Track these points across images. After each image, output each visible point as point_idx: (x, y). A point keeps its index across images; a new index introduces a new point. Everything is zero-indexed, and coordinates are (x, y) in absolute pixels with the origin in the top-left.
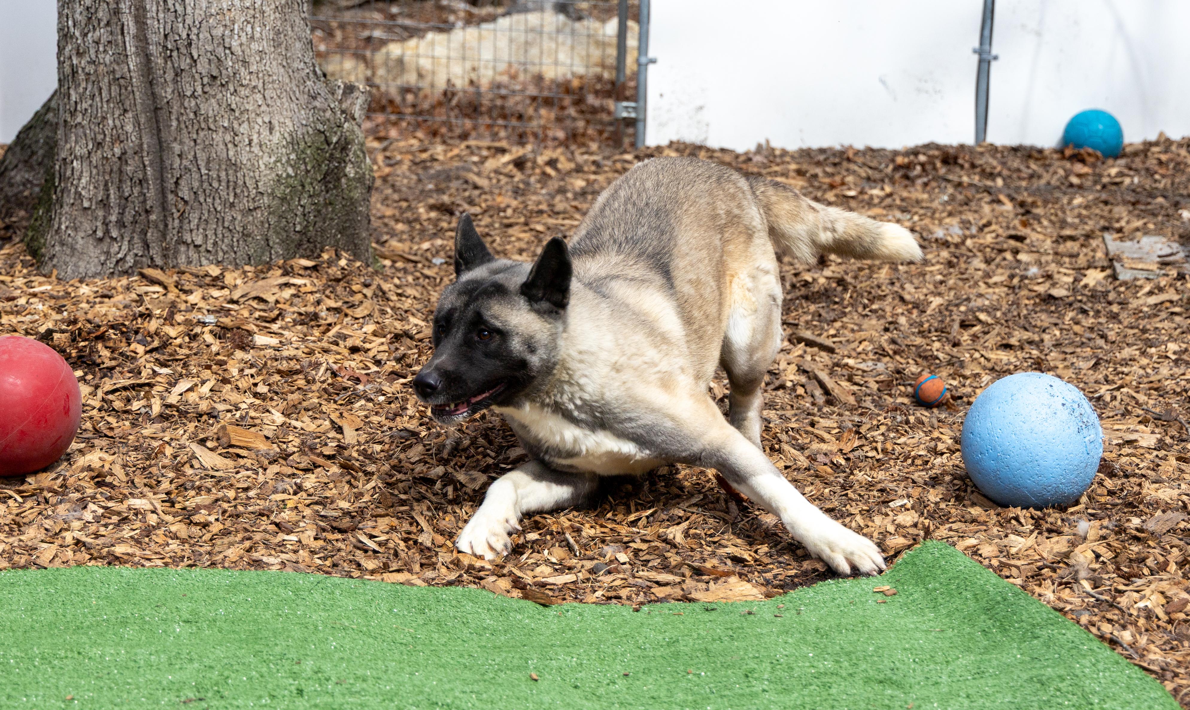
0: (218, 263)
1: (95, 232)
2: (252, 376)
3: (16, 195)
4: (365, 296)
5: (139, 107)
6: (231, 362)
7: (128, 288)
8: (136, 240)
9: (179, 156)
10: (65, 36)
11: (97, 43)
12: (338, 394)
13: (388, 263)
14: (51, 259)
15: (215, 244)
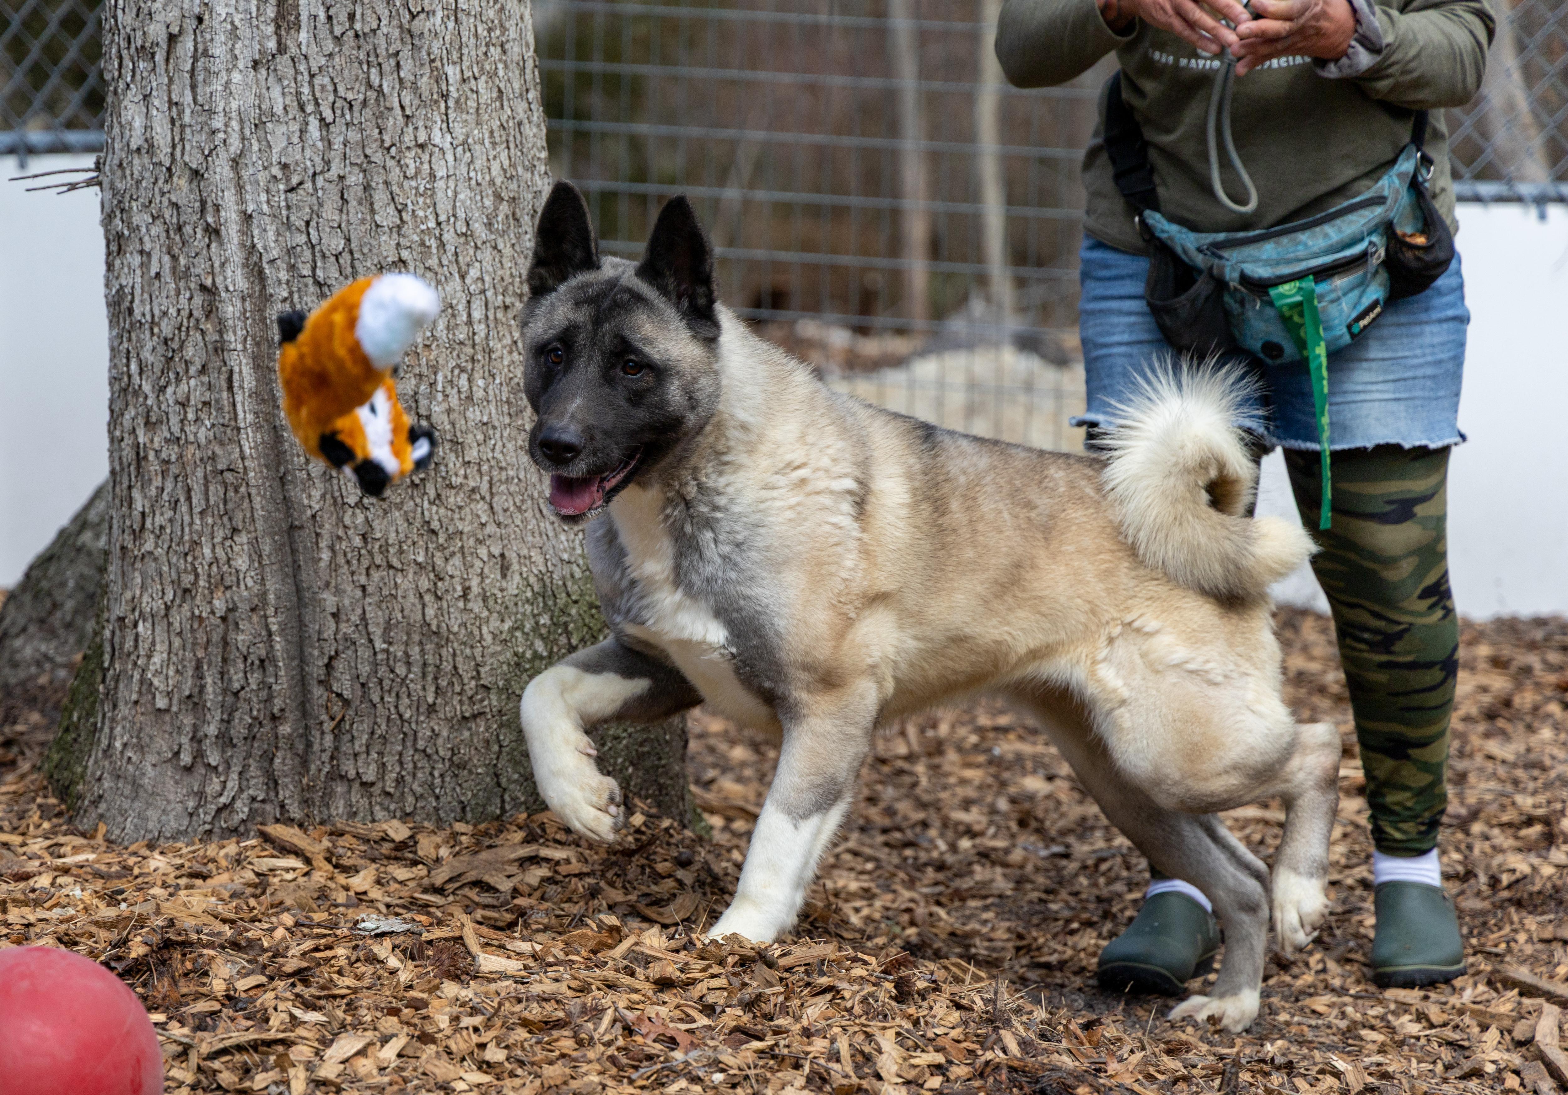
0: (406, 817)
1: (177, 754)
2: (476, 1030)
3: (23, 683)
4: (680, 883)
5: (260, 524)
6: (435, 1003)
7: (238, 861)
8: (253, 771)
9: (335, 615)
10: (125, 390)
11: (183, 405)
12: (636, 1068)
13: (717, 821)
14: (95, 803)
15: (400, 781)
